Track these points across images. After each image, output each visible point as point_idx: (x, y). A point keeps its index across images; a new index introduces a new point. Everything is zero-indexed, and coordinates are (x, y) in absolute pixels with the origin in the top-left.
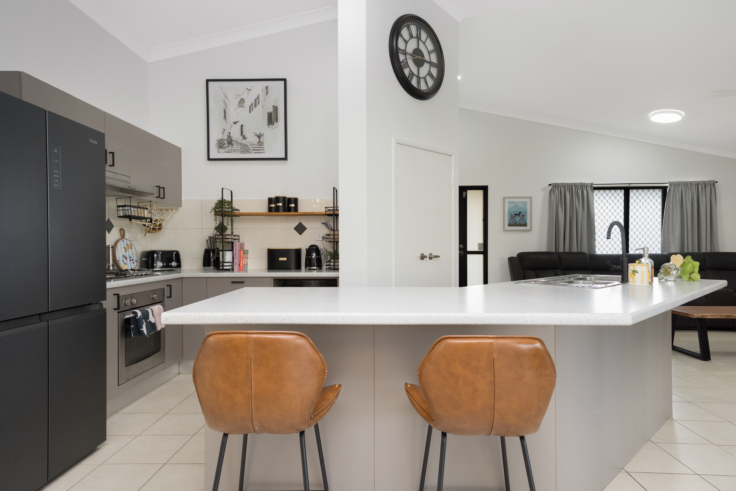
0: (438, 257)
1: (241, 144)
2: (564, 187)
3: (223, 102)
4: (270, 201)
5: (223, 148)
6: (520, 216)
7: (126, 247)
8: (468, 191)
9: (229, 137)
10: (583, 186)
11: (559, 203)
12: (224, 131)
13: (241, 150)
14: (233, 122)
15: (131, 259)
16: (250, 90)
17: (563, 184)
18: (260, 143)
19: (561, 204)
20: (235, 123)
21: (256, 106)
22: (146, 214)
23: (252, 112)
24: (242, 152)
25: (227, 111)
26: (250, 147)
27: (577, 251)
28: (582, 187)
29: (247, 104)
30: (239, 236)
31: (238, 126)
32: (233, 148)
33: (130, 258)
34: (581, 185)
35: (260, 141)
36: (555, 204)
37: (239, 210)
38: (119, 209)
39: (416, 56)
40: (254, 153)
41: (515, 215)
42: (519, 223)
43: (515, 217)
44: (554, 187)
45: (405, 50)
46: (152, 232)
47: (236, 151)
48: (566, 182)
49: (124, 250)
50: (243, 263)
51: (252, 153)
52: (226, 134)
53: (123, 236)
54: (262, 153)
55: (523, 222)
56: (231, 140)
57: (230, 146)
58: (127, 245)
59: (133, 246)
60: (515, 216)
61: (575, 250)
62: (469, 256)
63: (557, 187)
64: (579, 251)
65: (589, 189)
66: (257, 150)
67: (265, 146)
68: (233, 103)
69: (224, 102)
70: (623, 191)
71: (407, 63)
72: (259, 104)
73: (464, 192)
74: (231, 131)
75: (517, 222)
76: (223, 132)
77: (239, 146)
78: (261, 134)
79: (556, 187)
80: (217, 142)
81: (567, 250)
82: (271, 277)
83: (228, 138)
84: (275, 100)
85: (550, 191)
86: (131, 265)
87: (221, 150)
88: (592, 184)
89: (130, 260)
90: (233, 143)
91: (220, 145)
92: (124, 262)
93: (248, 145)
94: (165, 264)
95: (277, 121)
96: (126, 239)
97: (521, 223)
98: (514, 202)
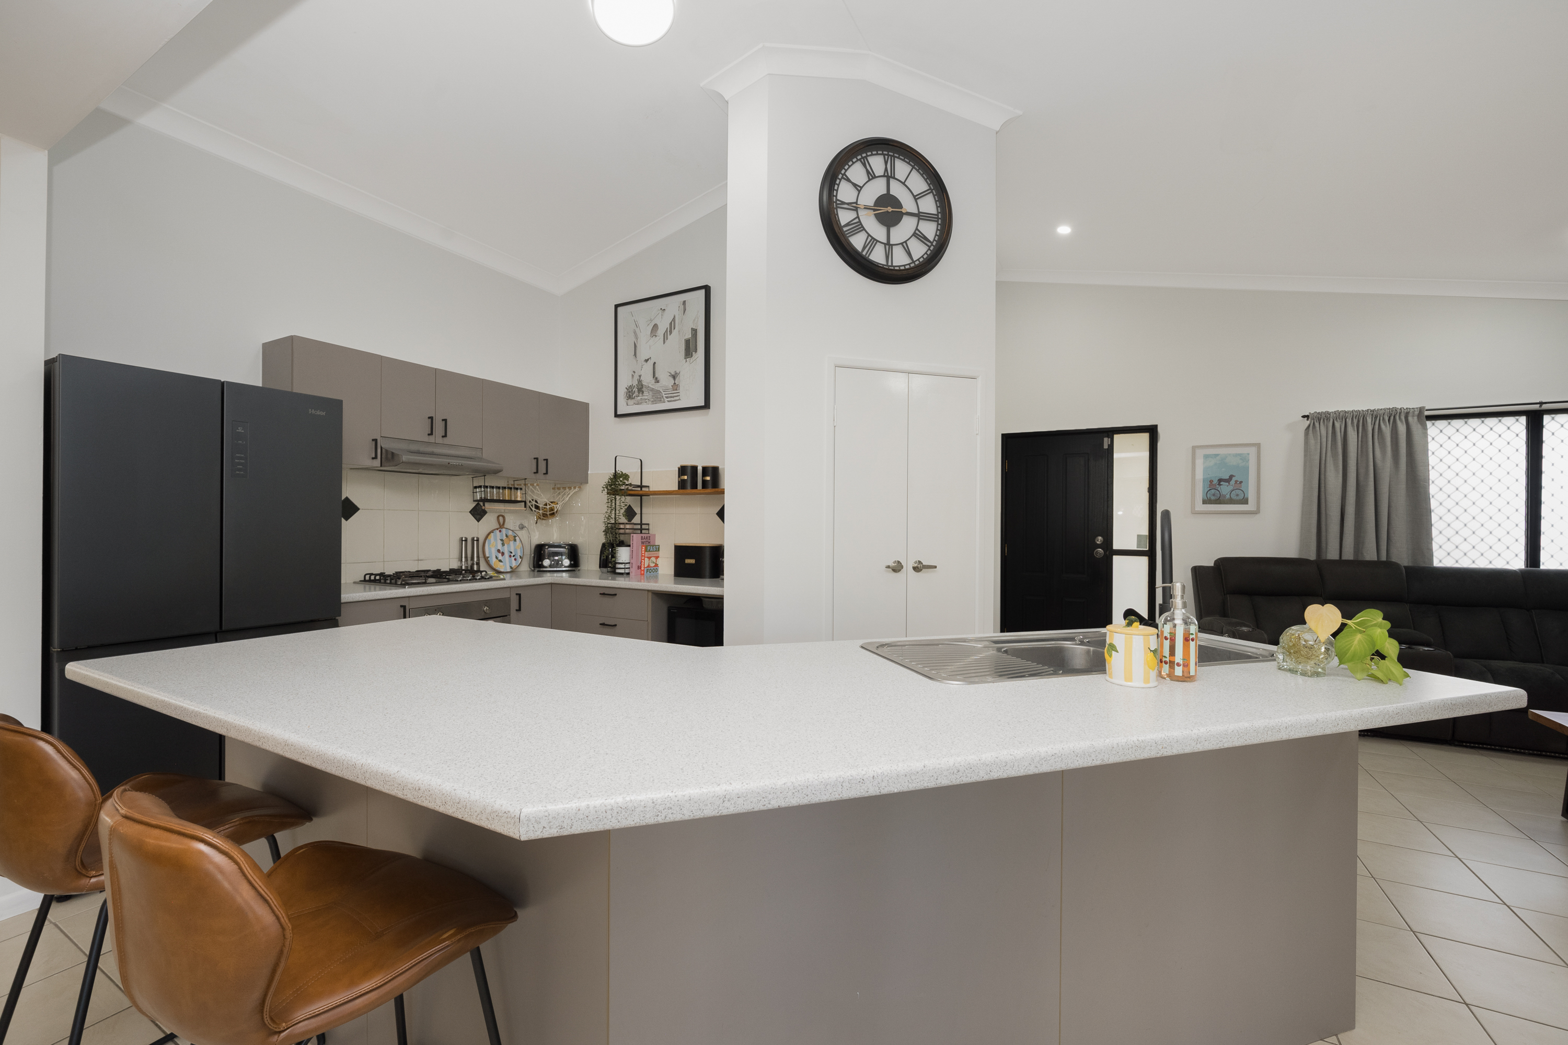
0: (935, 567)
1: (652, 390)
2: (1344, 419)
3: (633, 333)
4: (682, 470)
5: (633, 398)
6: (1230, 483)
7: (504, 539)
8: (1115, 436)
9: (640, 381)
10: (1393, 415)
11: (1329, 454)
12: (633, 374)
13: (652, 400)
14: (644, 359)
15: (512, 555)
16: (664, 310)
17: (1341, 413)
18: (676, 387)
19: (1335, 455)
20: (647, 361)
21: (671, 333)
22: (519, 496)
23: (667, 342)
24: (654, 402)
25: (638, 345)
26: (663, 393)
27: (1376, 560)
28: (1392, 418)
29: (661, 332)
30: (648, 524)
31: (650, 363)
32: (643, 397)
33: (509, 553)
34: (1391, 414)
35: (675, 383)
36: (1318, 457)
37: (648, 487)
38: (475, 491)
39: (880, 208)
40: (668, 401)
41: (1220, 480)
42: (1228, 496)
43: (1219, 485)
44: (1315, 420)
45: (856, 203)
46: (543, 519)
47: (647, 400)
48: (1349, 408)
49: (500, 543)
50: (644, 565)
51: (665, 402)
52: (636, 377)
53: (501, 526)
54: (677, 400)
55: (1237, 495)
56: (642, 385)
57: (641, 395)
58: (507, 536)
59: (517, 538)
60: (1219, 483)
61: (1370, 554)
62: (1116, 559)
63: (1324, 420)
64: (1384, 558)
65: (1413, 420)
66: (671, 397)
67: (681, 390)
68: (646, 331)
69: (635, 332)
70: (1523, 419)
71: (861, 224)
72: (674, 329)
73: (1106, 440)
74: (642, 373)
75: (1225, 496)
76: (633, 376)
77: (651, 393)
78: (676, 373)
79: (1322, 420)
80: (626, 390)
81: (1348, 555)
82: (648, 591)
83: (638, 383)
84: (694, 320)
85: (1306, 430)
86: (510, 562)
87: (631, 402)
88: (1421, 410)
89: (510, 556)
90: (644, 389)
91: (629, 395)
92: (499, 559)
93: (661, 391)
94: (572, 562)
95: (696, 352)
96: (506, 528)
97: (1233, 497)
98: (1217, 455)
